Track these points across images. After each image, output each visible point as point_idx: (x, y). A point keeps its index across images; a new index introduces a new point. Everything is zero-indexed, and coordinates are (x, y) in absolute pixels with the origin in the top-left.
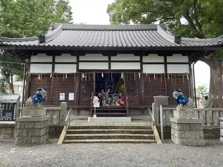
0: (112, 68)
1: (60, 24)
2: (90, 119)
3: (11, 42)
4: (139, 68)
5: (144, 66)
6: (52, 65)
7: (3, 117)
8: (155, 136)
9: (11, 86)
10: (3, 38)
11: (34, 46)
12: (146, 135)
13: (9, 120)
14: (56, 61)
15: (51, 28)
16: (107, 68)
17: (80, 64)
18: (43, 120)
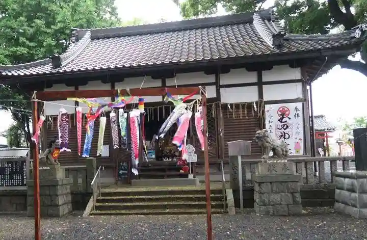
1: (87, 31)
3: (13, 70)
4: (214, 95)
7: (11, 181)
8: (227, 204)
11: (45, 74)
13: (18, 185)
15: (73, 39)
18: (60, 183)
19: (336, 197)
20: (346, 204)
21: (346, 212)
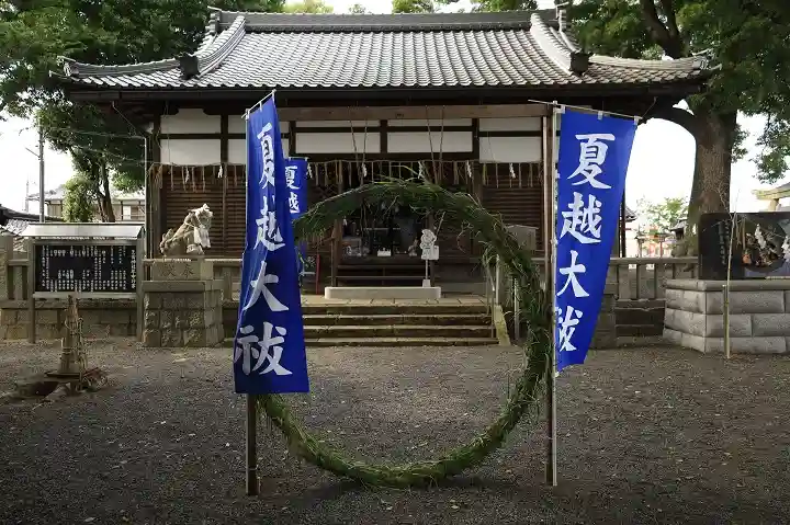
0: (391, 149)
1: (238, 15)
2: (332, 290)
3: (105, 76)
4: (469, 148)
5: (484, 141)
6: (219, 141)
7: (105, 282)
8: (495, 330)
9: (104, 202)
10: (82, 67)
11: (170, 88)
12: (474, 328)
13: (120, 290)
14: (231, 130)
15: (211, 28)
16: (375, 148)
17: (300, 137)
18: (207, 288)
19: (667, 322)
20: (683, 331)
21: (684, 343)
